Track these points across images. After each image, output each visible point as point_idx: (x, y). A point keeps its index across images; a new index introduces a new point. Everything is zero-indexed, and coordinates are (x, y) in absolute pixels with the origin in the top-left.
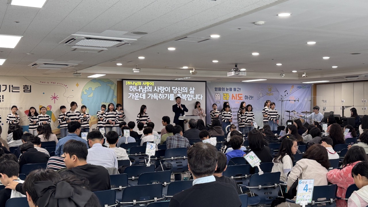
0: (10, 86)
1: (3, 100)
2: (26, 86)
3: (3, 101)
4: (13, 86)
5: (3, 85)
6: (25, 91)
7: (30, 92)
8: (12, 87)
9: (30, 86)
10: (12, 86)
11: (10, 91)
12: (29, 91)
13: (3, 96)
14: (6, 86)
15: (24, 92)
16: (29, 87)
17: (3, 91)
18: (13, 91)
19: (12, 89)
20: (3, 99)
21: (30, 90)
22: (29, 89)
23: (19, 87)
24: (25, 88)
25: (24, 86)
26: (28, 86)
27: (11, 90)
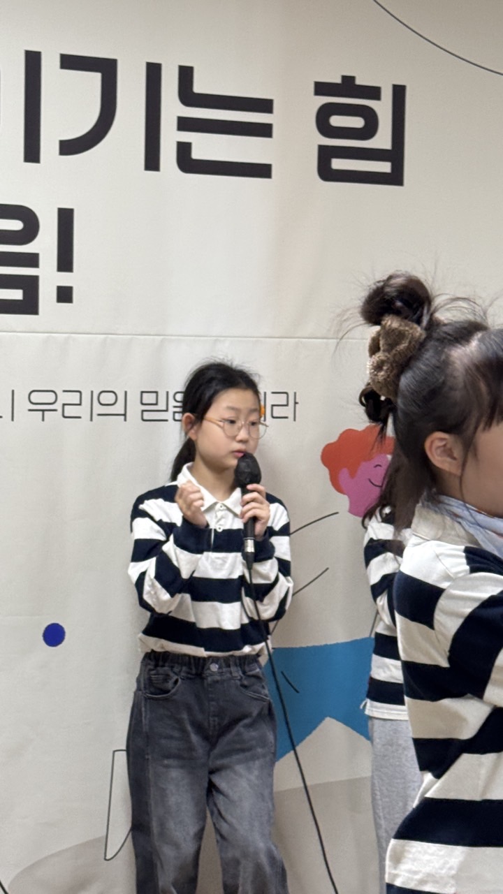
0: (154, 72)
1: (65, 279)
2: (348, 86)
3: (65, 295)
4: (199, 87)
5: (69, 62)
6: (338, 164)
7: (395, 178)
8: (187, 95)
9: (399, 93)
10: (186, 74)
11: (152, 162)
12: (385, 167)
13: (66, 218)
14: (107, 69)
15: (326, 173)
16: (383, 108)
17: (69, 148)
18: (196, 154)
19: (185, 124)
20: (65, 262)
21: (396, 155)
22: (382, 140)
23: (265, 106)
24: (337, 121)
25: (321, 88)
26: (374, 93)
27: (170, 137)
